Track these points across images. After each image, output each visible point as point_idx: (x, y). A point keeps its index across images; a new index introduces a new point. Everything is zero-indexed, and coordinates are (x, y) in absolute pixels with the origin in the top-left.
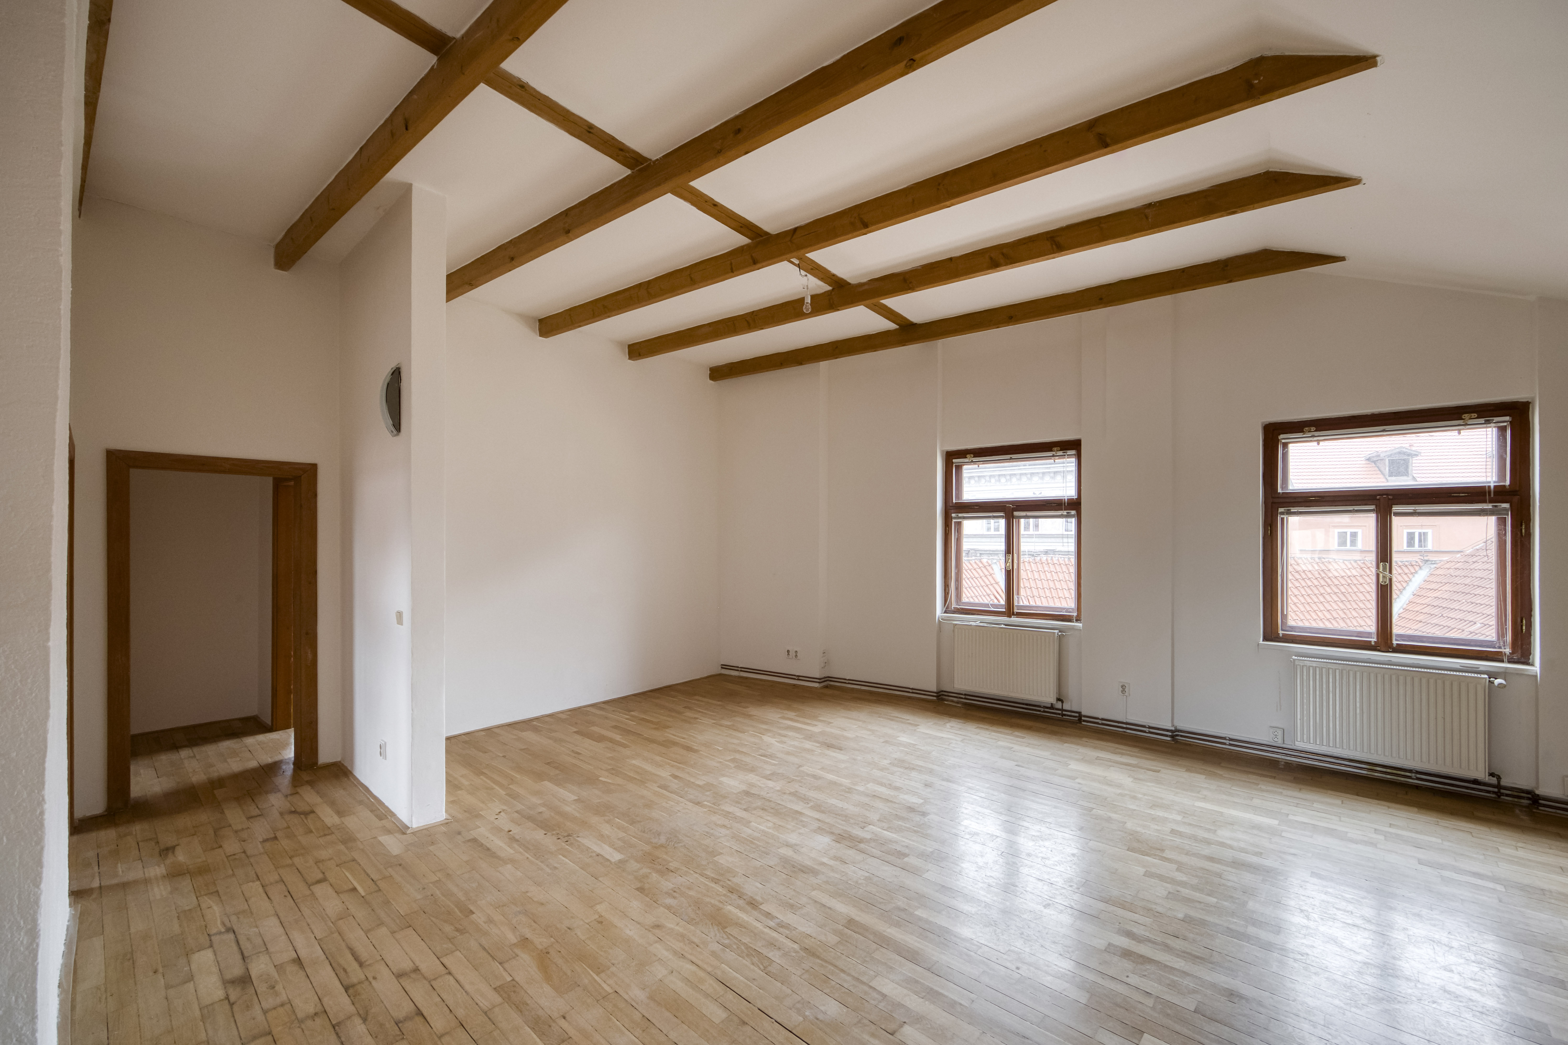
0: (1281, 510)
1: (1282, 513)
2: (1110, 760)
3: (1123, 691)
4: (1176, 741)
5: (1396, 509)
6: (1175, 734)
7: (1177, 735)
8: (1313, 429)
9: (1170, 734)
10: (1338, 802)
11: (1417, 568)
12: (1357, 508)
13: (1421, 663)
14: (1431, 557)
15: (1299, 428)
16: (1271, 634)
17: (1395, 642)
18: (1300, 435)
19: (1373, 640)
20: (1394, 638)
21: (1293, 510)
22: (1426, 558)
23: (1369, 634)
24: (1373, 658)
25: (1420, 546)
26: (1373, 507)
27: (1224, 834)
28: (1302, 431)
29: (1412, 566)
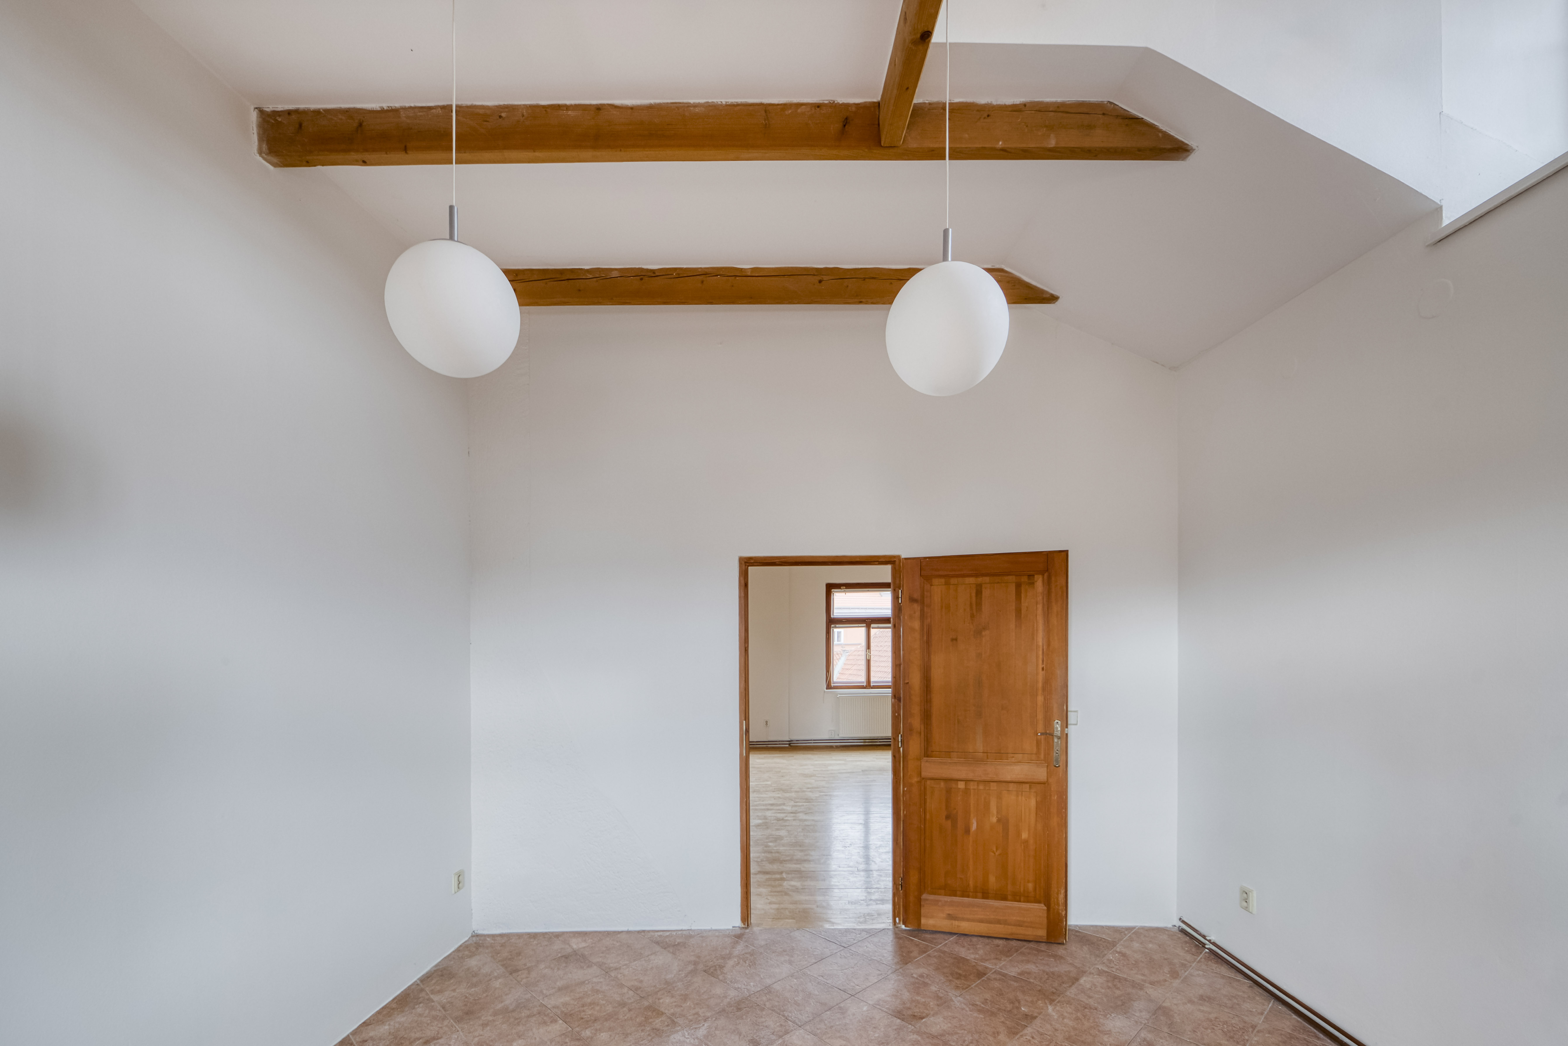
0: (832, 626)
1: (833, 627)
2: (773, 757)
3: (767, 724)
4: (790, 746)
5: (872, 625)
6: (790, 743)
7: (791, 743)
8: (844, 587)
9: (788, 743)
10: (859, 753)
11: (840, 655)
12: (860, 625)
13: (881, 692)
14: (847, 648)
15: (838, 586)
16: (829, 687)
17: (872, 684)
18: (840, 590)
19: (865, 684)
20: (871, 683)
21: (837, 626)
22: (844, 649)
23: (863, 682)
24: (865, 692)
25: (838, 641)
26: (865, 625)
27: (830, 768)
28: (840, 588)
29: (838, 654)
